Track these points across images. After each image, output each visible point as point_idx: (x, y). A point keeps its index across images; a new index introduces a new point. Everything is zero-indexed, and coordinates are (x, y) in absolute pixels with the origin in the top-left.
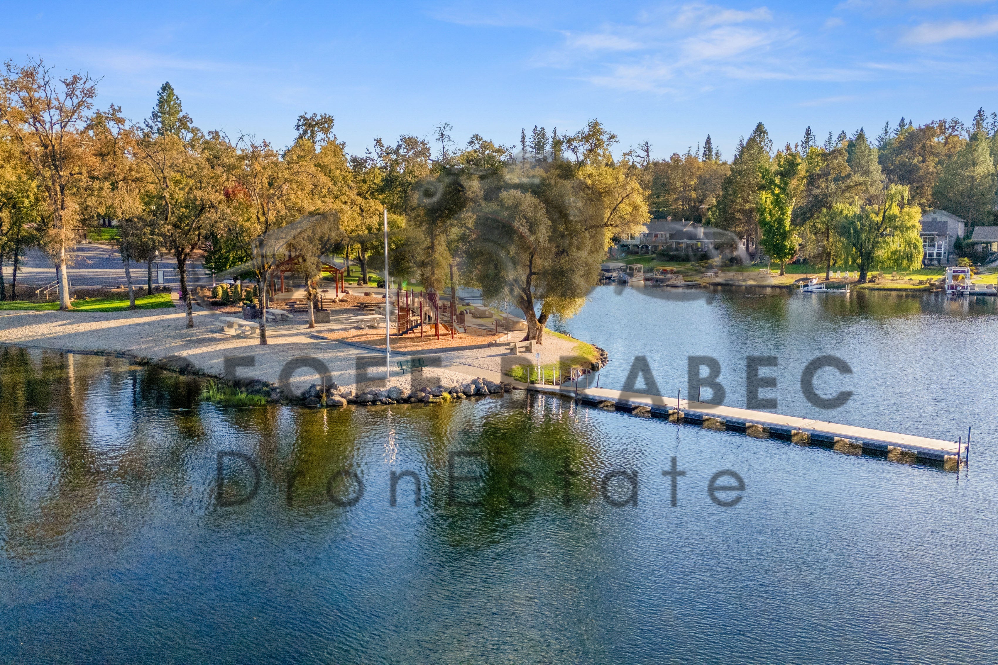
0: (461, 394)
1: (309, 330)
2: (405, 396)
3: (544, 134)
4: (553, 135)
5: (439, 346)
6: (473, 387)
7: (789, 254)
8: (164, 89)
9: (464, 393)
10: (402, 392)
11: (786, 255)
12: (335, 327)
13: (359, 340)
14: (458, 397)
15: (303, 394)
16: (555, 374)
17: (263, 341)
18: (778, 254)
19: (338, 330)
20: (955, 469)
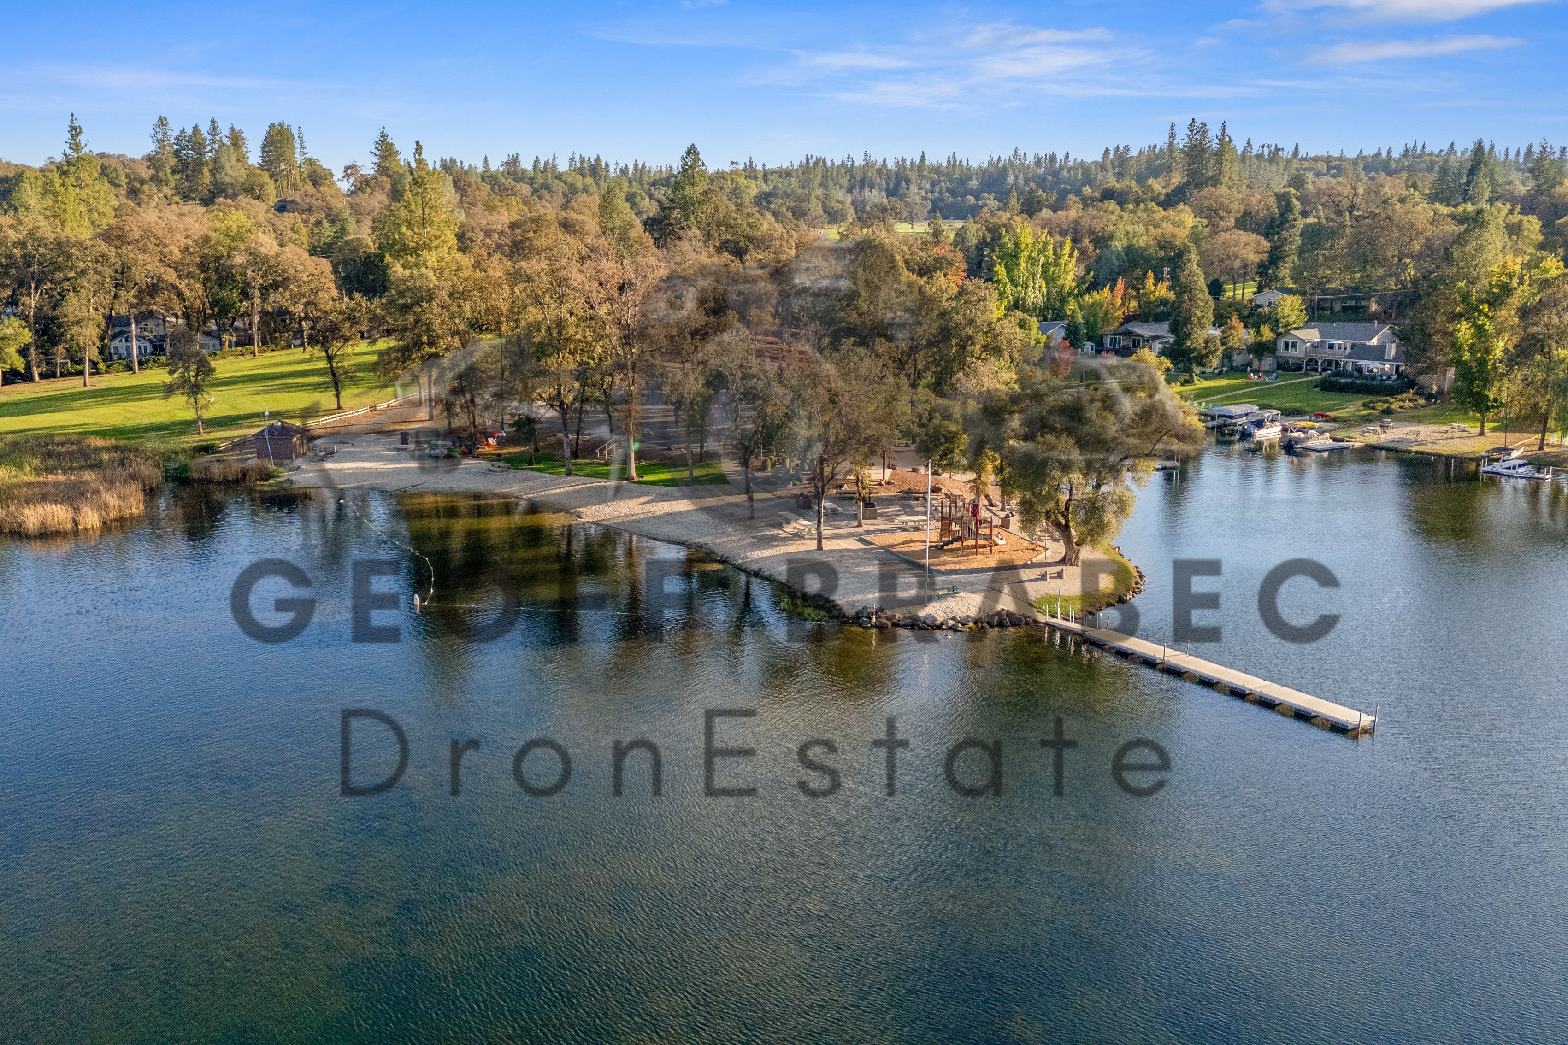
0: (986, 625)
1: (857, 529)
2: (938, 623)
3: (1205, 132)
4: (1219, 134)
5: (974, 565)
6: (997, 618)
7: (1493, 407)
8: (688, 153)
9: (989, 623)
10: (935, 620)
11: (1488, 409)
12: (882, 527)
13: (906, 549)
14: (983, 628)
15: (857, 613)
16: (1075, 609)
17: (820, 547)
18: (1476, 405)
19: (884, 531)
20: (1355, 737)
